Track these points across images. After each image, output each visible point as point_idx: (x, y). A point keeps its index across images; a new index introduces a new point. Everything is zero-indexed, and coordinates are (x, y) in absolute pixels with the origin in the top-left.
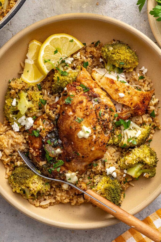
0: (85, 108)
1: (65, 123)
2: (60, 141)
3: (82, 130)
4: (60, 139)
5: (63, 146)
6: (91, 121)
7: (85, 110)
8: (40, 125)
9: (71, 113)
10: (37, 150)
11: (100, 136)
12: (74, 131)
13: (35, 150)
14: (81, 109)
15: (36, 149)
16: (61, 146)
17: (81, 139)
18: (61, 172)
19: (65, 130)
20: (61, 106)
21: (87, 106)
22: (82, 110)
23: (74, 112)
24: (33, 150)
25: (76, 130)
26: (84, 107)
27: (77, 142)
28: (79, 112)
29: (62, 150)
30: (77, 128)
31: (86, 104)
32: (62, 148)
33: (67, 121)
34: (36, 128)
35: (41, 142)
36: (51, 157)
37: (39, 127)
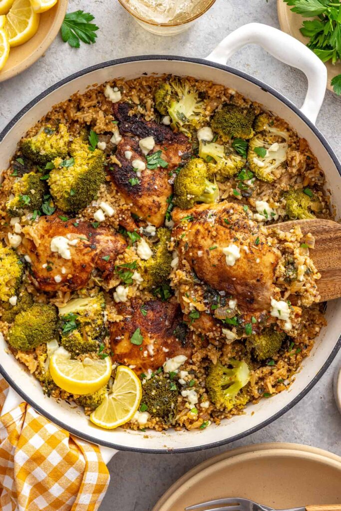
0: (207, 232)
1: (205, 268)
2: (222, 293)
3: (226, 254)
4: (220, 291)
5: (231, 294)
6: (224, 237)
7: (208, 234)
8: (189, 303)
9: (200, 253)
10: (214, 328)
11: (248, 241)
12: (220, 265)
13: (212, 331)
14: (203, 238)
15: (212, 329)
16: (228, 296)
17: (235, 264)
18: (259, 320)
19: (213, 275)
20: (185, 259)
21: (207, 229)
22: (206, 238)
23: (200, 248)
24: (211, 333)
25: (221, 262)
26: (205, 233)
27: (235, 272)
28: (205, 242)
29: (233, 299)
30: (219, 258)
31: (204, 228)
32: (231, 297)
33: (204, 264)
34: (188, 311)
35: (208, 317)
36: (233, 318)
37: (189, 307)
